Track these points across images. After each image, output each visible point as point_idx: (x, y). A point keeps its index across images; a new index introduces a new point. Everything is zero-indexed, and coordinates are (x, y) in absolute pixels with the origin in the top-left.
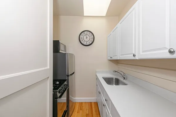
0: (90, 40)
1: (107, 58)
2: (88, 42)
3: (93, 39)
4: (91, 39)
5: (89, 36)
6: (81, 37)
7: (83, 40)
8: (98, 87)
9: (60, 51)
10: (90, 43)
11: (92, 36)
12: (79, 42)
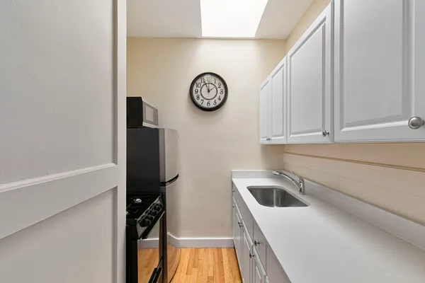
0: (217, 97)
1: (260, 140)
2: (212, 102)
3: (224, 93)
4: (219, 94)
5: (215, 87)
6: (194, 90)
7: (200, 97)
8: (237, 212)
9: (145, 124)
10: (217, 104)
11: (222, 87)
12: (191, 101)
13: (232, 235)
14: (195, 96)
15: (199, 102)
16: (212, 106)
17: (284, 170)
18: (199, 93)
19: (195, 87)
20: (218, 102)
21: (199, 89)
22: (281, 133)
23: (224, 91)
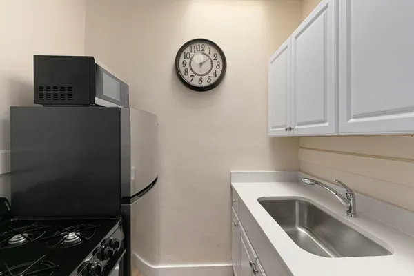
0: (212, 72)
1: (267, 130)
2: (205, 79)
3: (221, 67)
4: (214, 68)
5: (210, 58)
6: (181, 62)
7: (190, 71)
8: (241, 234)
9: (98, 101)
10: (212, 82)
11: (219, 59)
12: (176, 77)
13: (230, 260)
14: (182, 70)
15: (187, 78)
16: (205, 84)
17: (299, 170)
18: (188, 66)
19: (182, 58)
20: (214, 79)
21: (188, 61)
22: (322, 118)
23: (221, 65)
